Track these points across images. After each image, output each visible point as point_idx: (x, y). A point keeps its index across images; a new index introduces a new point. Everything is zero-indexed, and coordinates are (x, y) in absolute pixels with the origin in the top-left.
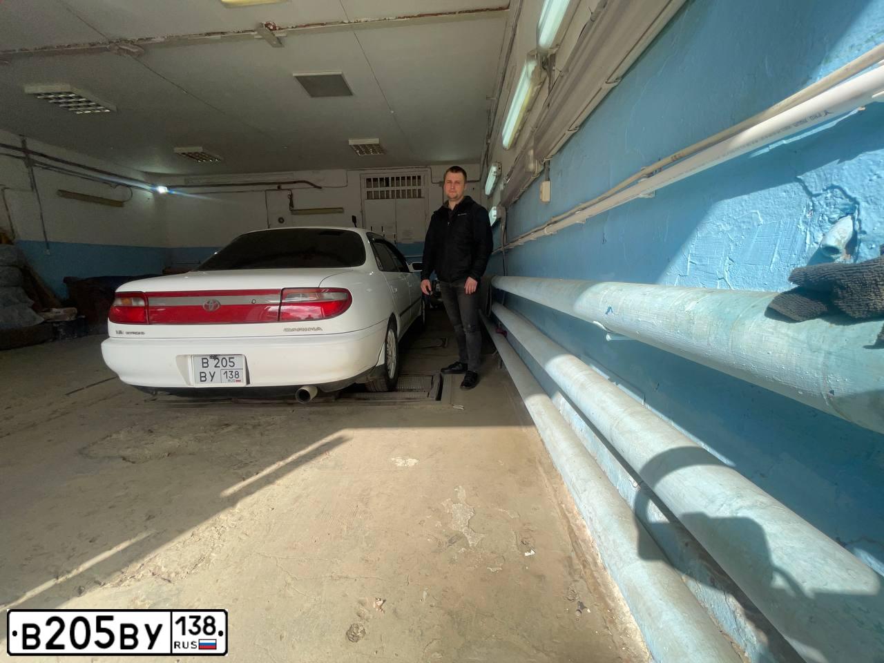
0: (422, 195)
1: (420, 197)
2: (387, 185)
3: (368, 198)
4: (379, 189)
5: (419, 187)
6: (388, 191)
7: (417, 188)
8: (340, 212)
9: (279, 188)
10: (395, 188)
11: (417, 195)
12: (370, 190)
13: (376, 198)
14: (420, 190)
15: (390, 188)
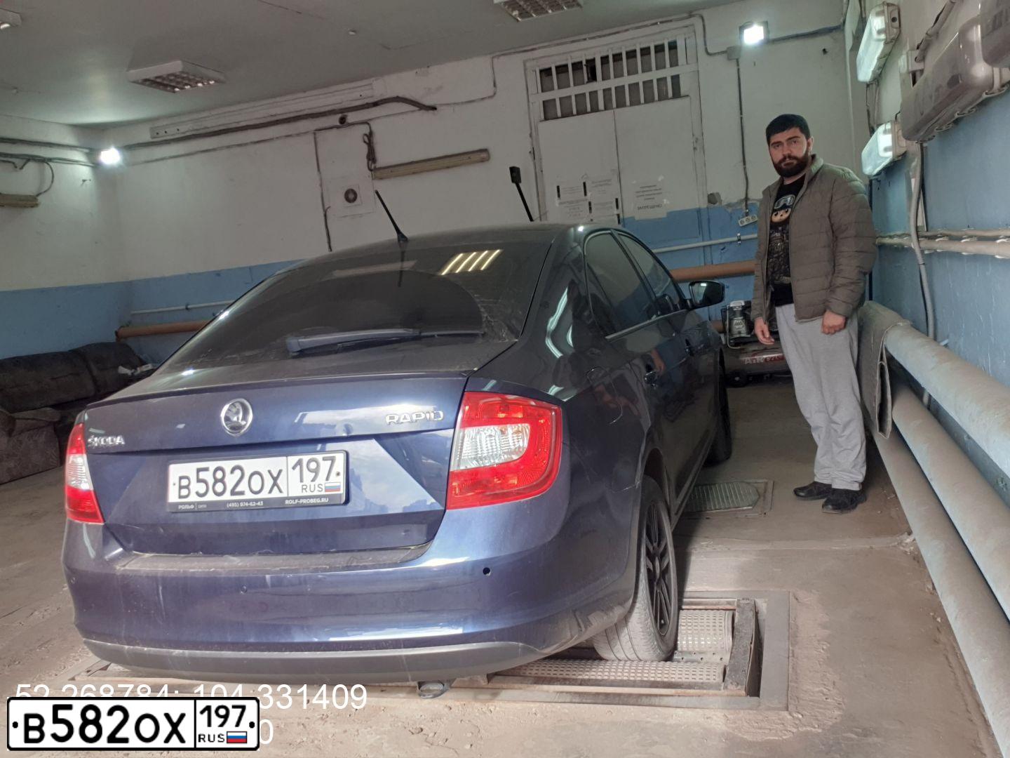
0: (683, 91)
1: (677, 94)
2: (593, 77)
3: (546, 119)
4: (573, 91)
5: (674, 71)
6: (593, 94)
7: (668, 72)
8: (483, 161)
9: (343, 120)
10: (613, 83)
11: (670, 94)
12: (548, 96)
13: (567, 114)
14: (676, 79)
15: (599, 86)
